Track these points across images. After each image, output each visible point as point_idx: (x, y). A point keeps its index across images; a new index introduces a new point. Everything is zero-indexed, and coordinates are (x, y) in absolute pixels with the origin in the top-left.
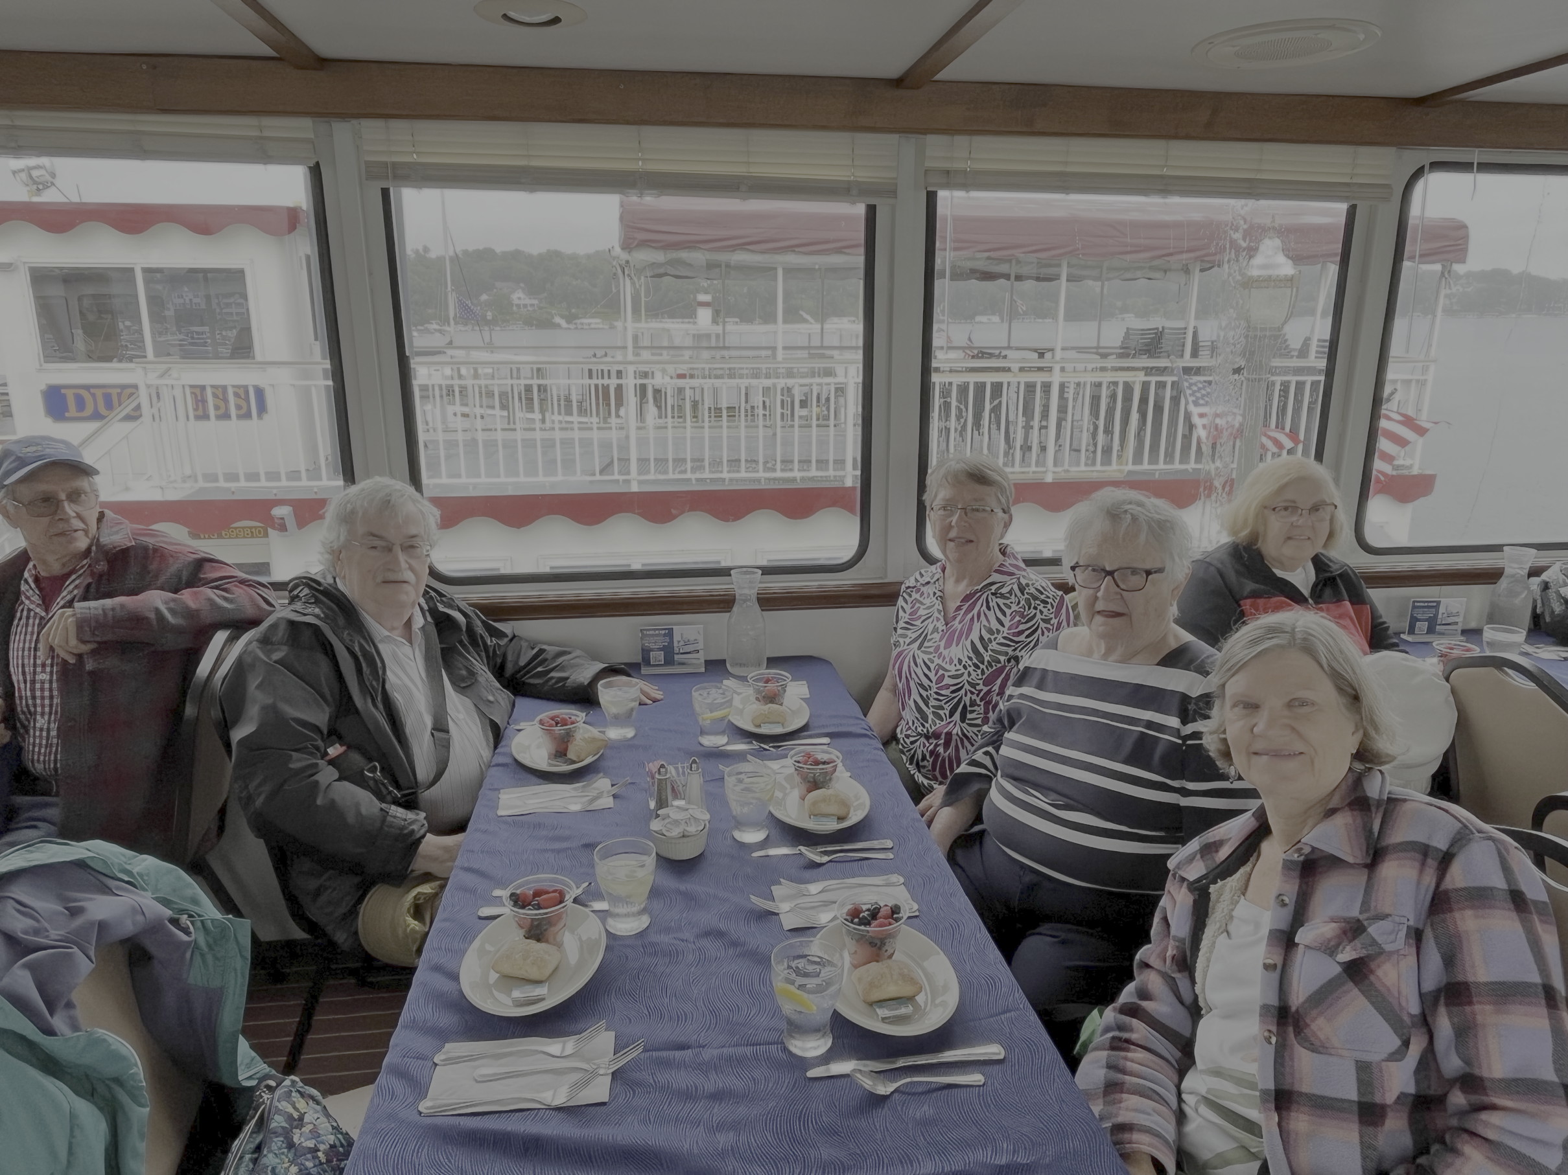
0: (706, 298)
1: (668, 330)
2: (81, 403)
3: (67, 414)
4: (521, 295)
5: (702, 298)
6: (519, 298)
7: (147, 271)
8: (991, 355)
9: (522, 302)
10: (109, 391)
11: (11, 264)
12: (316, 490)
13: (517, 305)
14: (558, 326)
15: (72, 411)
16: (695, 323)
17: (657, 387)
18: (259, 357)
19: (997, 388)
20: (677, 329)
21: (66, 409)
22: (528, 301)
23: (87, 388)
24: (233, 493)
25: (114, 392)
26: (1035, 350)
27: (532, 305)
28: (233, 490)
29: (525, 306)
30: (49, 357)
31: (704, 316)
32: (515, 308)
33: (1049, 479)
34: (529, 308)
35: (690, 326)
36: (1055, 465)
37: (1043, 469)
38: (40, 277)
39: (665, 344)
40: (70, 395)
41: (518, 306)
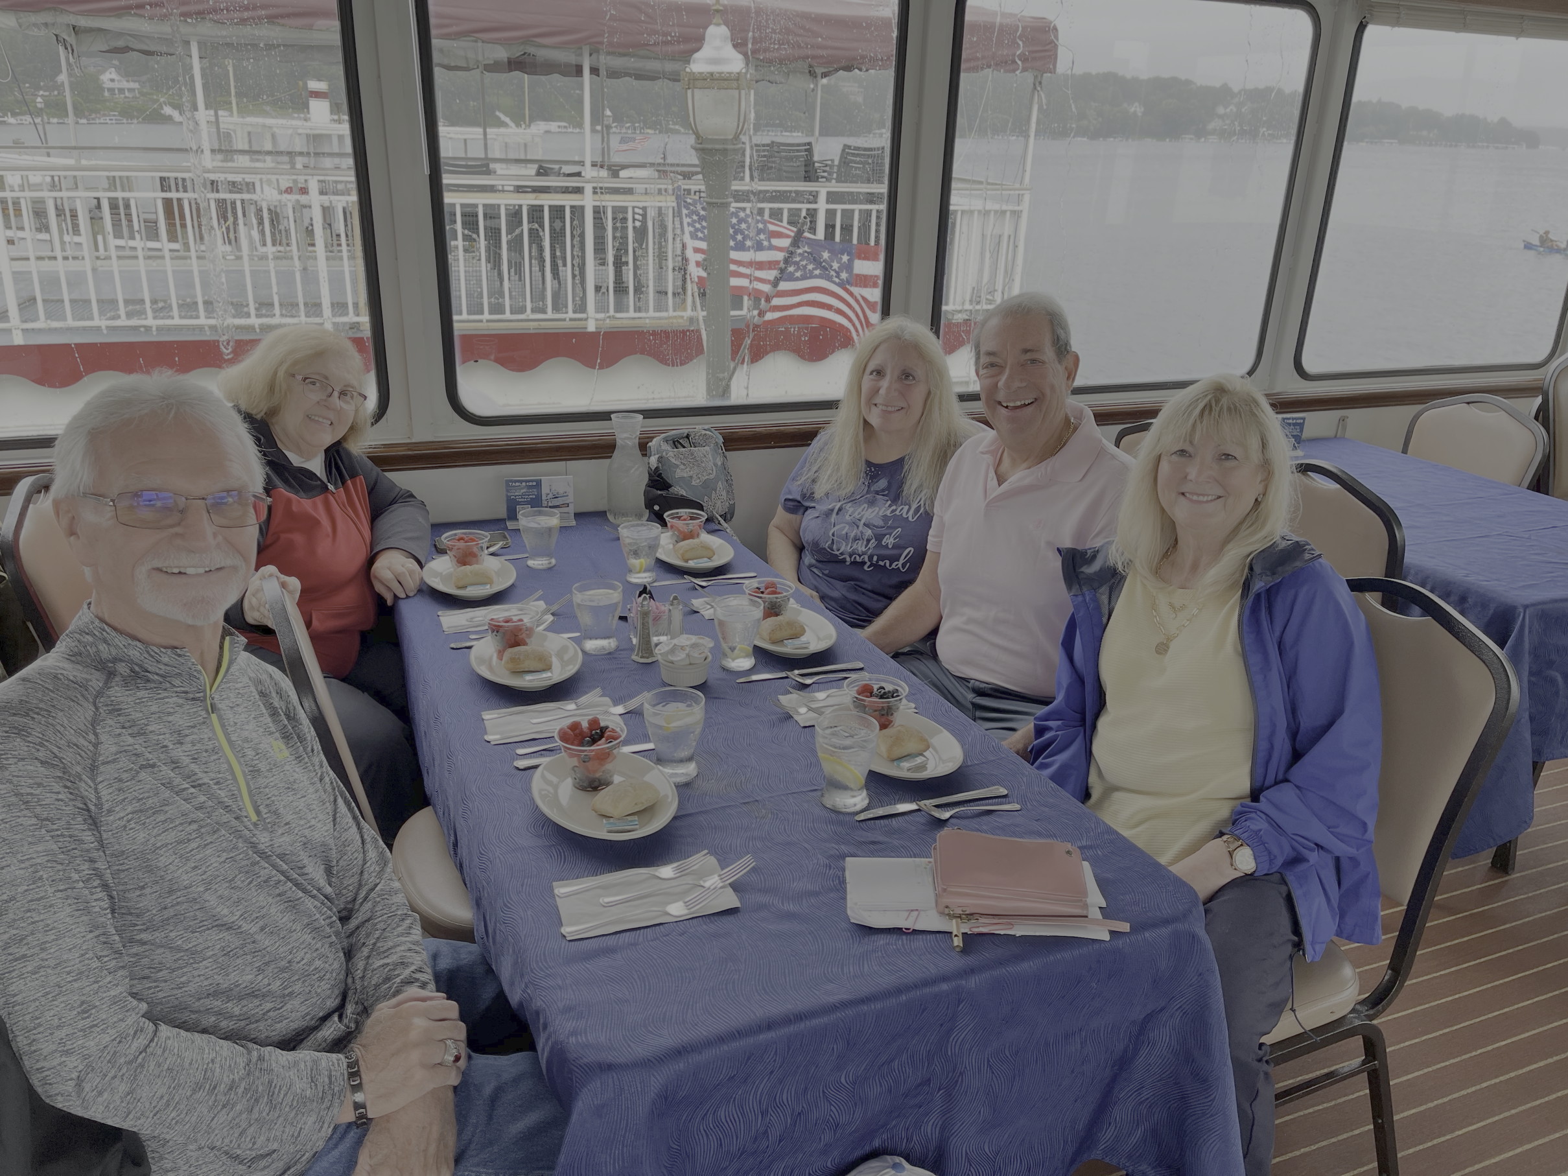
0: (321, 86)
1: (270, 127)
4: (114, 76)
5: (314, 85)
6: (112, 80)
9: (116, 85)
13: (109, 90)
14: (169, 119)
16: (306, 120)
20: (283, 127)
22: (125, 85)
27: (130, 90)
29: (121, 91)
32: (106, 94)
33: (591, 327)
34: (127, 94)
35: (301, 123)
36: (598, 310)
37: (584, 316)
39: (268, 146)
41: (111, 90)
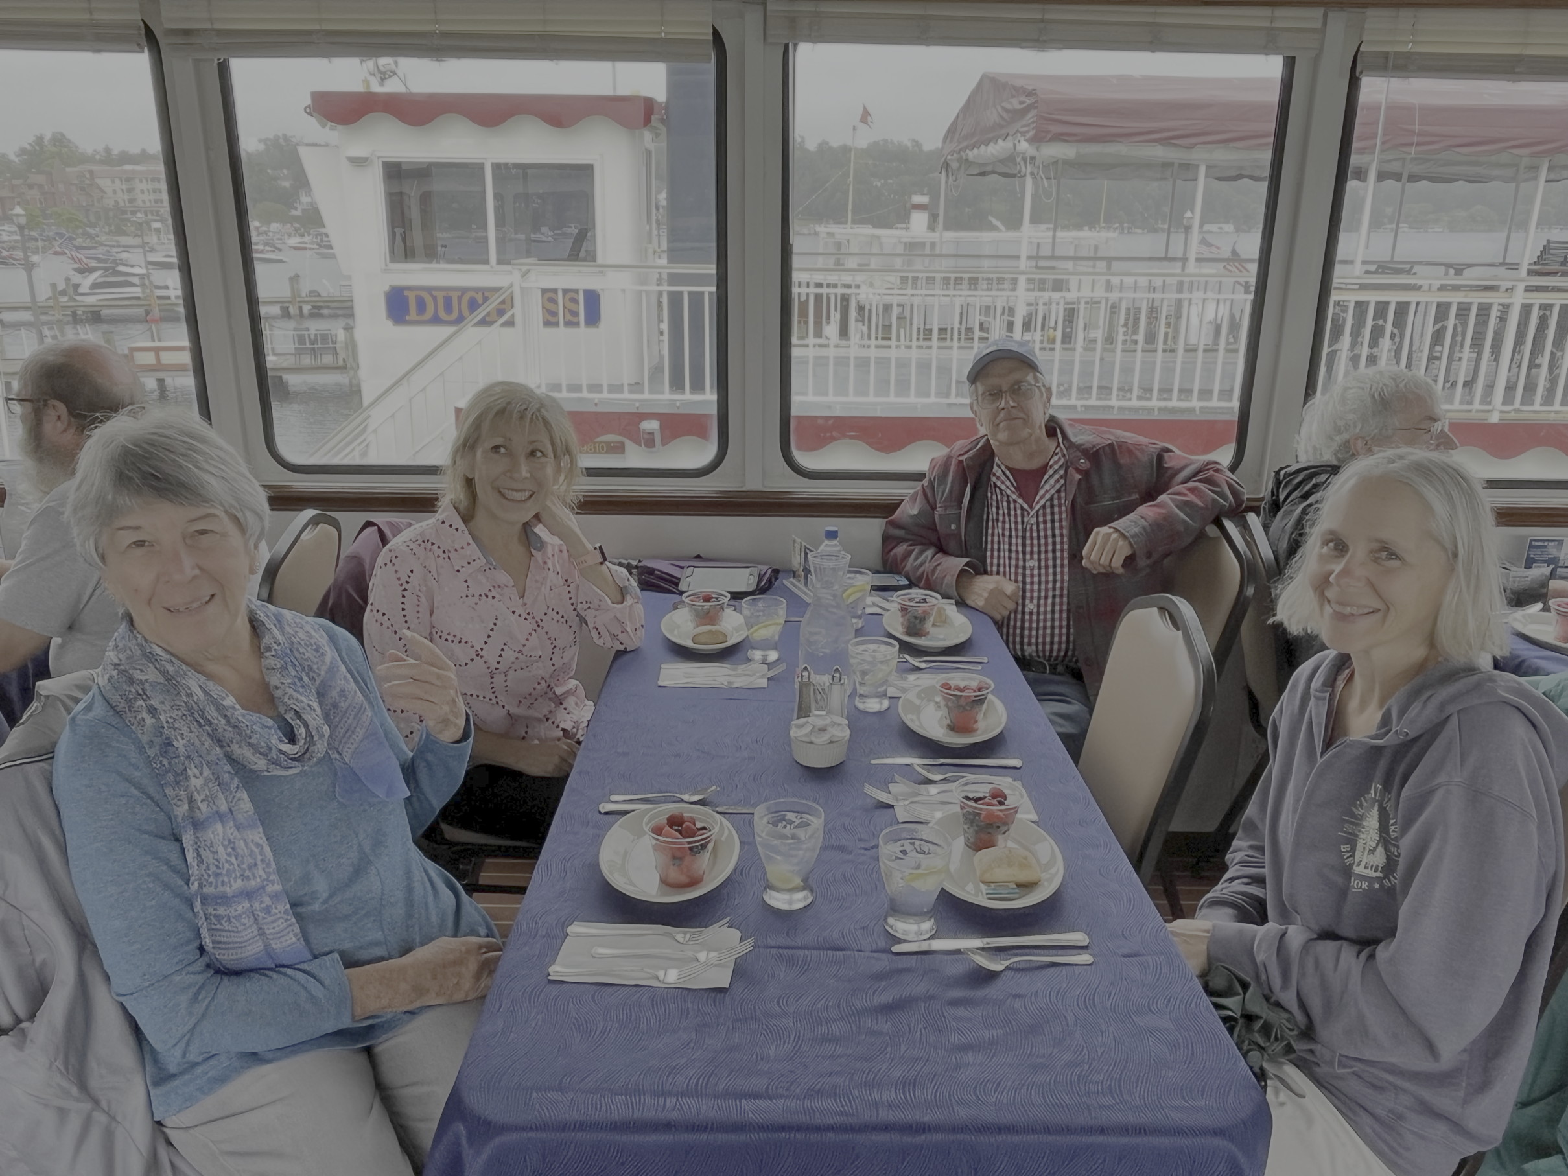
0: (921, 199)
1: (878, 237)
2: (421, 306)
3: (408, 318)
5: (918, 199)
7: (497, 167)
8: (1398, 272)
10: (450, 293)
11: (366, 159)
12: (678, 404)
15: (413, 314)
16: (907, 229)
17: (862, 303)
18: (600, 261)
19: (1402, 308)
20: (890, 237)
21: (407, 312)
23: (429, 290)
24: (596, 405)
25: (455, 296)
26: (1448, 266)
28: (596, 401)
30: (394, 257)
31: (919, 220)
33: (1494, 418)
35: (903, 232)
36: (1504, 403)
37: (1489, 408)
38: (395, 172)
39: (875, 251)
40: (411, 296)
